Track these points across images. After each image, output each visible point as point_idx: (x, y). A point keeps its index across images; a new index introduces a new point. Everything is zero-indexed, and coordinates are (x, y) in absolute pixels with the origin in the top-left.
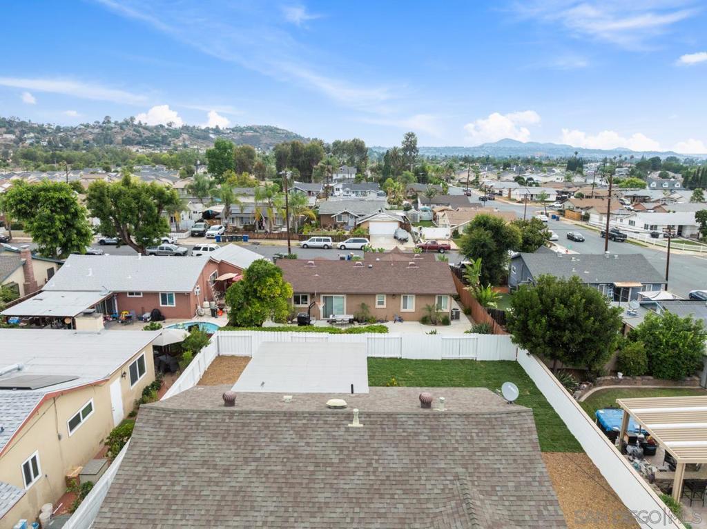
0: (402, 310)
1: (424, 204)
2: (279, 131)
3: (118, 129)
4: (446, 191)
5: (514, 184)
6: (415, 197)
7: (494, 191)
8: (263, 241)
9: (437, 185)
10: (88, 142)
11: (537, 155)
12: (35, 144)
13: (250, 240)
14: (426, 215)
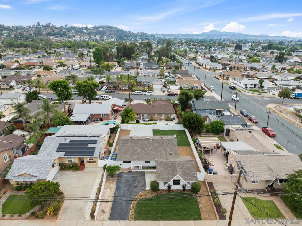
0: (161, 117)
1: (172, 74)
2: (114, 28)
3: (43, 28)
4: (182, 66)
5: (209, 60)
6: (170, 68)
7: (200, 64)
8: (120, 92)
9: (178, 63)
10: (31, 35)
11: (226, 38)
12: (8, 36)
13: (116, 92)
14: (173, 79)
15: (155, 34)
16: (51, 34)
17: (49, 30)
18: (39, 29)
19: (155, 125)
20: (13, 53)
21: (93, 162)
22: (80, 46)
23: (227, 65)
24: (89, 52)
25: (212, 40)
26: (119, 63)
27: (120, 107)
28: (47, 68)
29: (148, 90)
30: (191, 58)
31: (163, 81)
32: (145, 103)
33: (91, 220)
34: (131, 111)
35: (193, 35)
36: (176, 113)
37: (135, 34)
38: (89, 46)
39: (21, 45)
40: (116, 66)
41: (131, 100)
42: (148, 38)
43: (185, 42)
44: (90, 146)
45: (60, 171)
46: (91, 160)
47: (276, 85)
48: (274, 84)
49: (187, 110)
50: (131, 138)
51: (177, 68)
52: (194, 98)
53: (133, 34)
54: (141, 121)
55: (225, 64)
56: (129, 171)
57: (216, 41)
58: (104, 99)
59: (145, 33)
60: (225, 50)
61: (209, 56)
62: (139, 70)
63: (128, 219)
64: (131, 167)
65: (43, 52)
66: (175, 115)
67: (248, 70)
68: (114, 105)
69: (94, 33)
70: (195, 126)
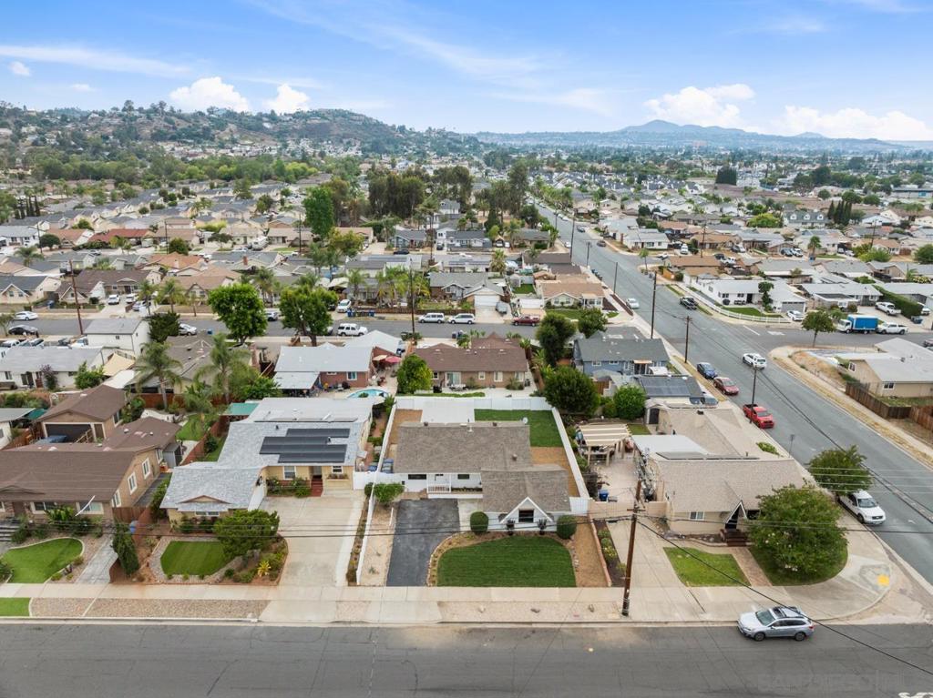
0: (495, 381)
3: (143, 119)
4: (555, 238)
5: (632, 221)
6: (522, 246)
7: (608, 233)
8: (388, 316)
9: (544, 230)
10: (107, 138)
11: (697, 144)
12: (40, 142)
13: (375, 315)
14: (527, 280)
15: (480, 134)
16: (165, 134)
17: (159, 123)
18: (131, 120)
19: (480, 398)
20: (64, 196)
21: (343, 477)
22: (259, 176)
23: (683, 236)
24: (286, 193)
25: (653, 151)
26: (377, 229)
27: (391, 354)
28: (178, 247)
29: (460, 308)
30: (582, 214)
31: (502, 284)
32: (453, 344)
33: (349, 585)
34: (421, 364)
35: (595, 135)
36: (533, 371)
37: (418, 134)
38: (282, 174)
39: (84, 173)
40: (370, 240)
41: (415, 337)
42: (458, 145)
43: (569, 160)
44: (335, 441)
45: (270, 498)
46: (338, 473)
47: (807, 295)
48: (802, 292)
49: (563, 363)
50: (426, 424)
51: (540, 245)
52: (581, 332)
53: (413, 135)
54: (445, 390)
55: (679, 231)
56: (421, 496)
57: (662, 156)
58: (346, 336)
59: (447, 130)
60: (687, 187)
61: (635, 206)
62: (436, 252)
63: (426, 584)
64: (426, 490)
65: (153, 195)
66: (529, 375)
67: (743, 250)
68: (376, 351)
69: (295, 130)
70: (573, 400)
